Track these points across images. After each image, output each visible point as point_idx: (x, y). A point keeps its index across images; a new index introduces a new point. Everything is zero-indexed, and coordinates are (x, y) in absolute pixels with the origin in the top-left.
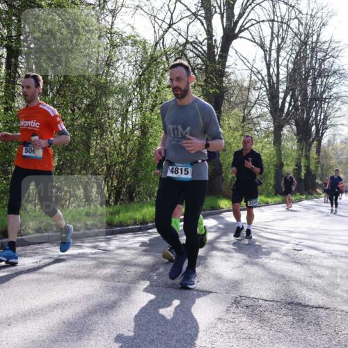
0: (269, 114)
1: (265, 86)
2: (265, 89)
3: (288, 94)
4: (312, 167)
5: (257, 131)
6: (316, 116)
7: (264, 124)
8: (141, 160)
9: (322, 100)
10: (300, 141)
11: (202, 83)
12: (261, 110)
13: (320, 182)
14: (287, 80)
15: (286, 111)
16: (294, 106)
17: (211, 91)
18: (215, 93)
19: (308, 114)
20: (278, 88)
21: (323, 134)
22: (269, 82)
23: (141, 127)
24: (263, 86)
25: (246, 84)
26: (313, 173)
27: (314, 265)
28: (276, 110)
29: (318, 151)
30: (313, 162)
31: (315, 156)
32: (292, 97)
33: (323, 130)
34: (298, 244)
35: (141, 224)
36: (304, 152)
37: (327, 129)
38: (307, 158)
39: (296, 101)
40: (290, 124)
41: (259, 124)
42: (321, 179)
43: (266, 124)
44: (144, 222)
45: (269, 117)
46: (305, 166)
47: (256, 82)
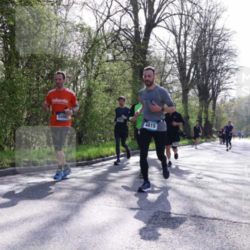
0: (179, 81)
1: (176, 61)
2: (176, 63)
3: (193, 67)
4: (210, 119)
5: (170, 93)
6: (213, 83)
7: (175, 88)
8: (87, 114)
9: (216, 71)
10: (201, 100)
11: (131, 59)
12: (173, 78)
13: (215, 130)
14: (192, 57)
15: (191, 79)
16: (197, 75)
17: (138, 64)
18: (140, 66)
19: (207, 81)
20: (185, 62)
21: (217, 95)
22: (179, 58)
23: (87, 90)
24: (174, 61)
26: (210, 123)
27: (211, 189)
28: (184, 78)
29: (214, 108)
30: (210, 115)
31: (212, 111)
32: (195, 69)
33: (217, 92)
34: (199, 174)
35: (87, 160)
36: (204, 108)
37: (220, 91)
38: (206, 112)
39: (198, 72)
40: (194, 88)
41: (172, 88)
42: (216, 128)
43: (177, 88)
44: (89, 159)
45: (179, 83)
46: (205, 118)
47: (170, 58)
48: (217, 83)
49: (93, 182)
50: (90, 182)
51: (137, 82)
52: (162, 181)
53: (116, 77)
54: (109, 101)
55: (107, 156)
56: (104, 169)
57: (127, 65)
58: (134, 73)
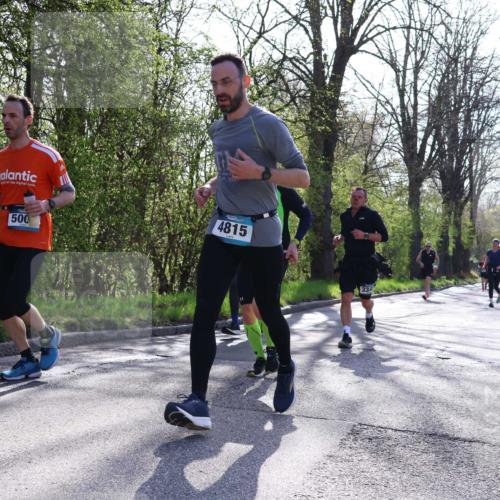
0: (402, 162)
1: (397, 121)
2: (396, 126)
3: (430, 133)
4: (464, 239)
5: (386, 187)
6: (471, 165)
7: (395, 177)
9: (479, 142)
10: (446, 201)
11: (307, 118)
12: (391, 156)
13: (475, 261)
14: (429, 113)
15: (426, 157)
16: (438, 151)
17: (319, 129)
18: (324, 131)
19: (459, 163)
20: (415, 124)
21: (480, 191)
22: (403, 115)
24: (393, 121)
25: (369, 119)
26: (465, 247)
27: (468, 380)
28: (412, 156)
29: (472, 217)
30: (465, 231)
31: (469, 223)
32: (435, 138)
33: (480, 185)
34: (443, 350)
36: (452, 217)
37: (486, 183)
38: (458, 225)
39: (441, 143)
40: (432, 177)
41: (387, 176)
42: (477, 257)
43: (398, 177)
45: (402, 166)
46: (454, 237)
47: (384, 116)
48: (479, 167)
51: (318, 163)
57: (299, 131)
58: (311, 146)
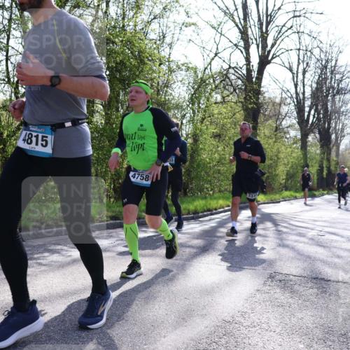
1: (294, 102)
2: (293, 104)
3: (312, 108)
4: (332, 168)
5: (287, 139)
6: (336, 126)
7: (293, 133)
8: (193, 163)
9: (340, 113)
10: (322, 146)
11: (243, 100)
12: (291, 121)
14: (312, 97)
15: (310, 122)
16: (317, 118)
17: (250, 106)
18: (252, 108)
19: (329, 125)
20: (304, 103)
21: (341, 141)
22: (297, 98)
23: (193, 136)
24: (291, 102)
25: (278, 100)
26: (333, 172)
27: (335, 247)
28: (302, 121)
29: (337, 155)
30: (333, 163)
31: (335, 159)
32: (316, 111)
33: (341, 137)
34: (321, 231)
35: (193, 214)
36: (325, 155)
37: (344, 136)
38: (328, 160)
39: (319, 114)
40: (314, 133)
41: (288, 133)
43: (295, 133)
44: (196, 212)
45: (297, 126)
46: (326, 167)
47: (286, 99)
48: (340, 127)
49: (201, 239)
50: (197, 238)
52: (278, 238)
53: (225, 120)
54: (218, 147)
55: (216, 209)
56: (213, 224)
57: (238, 108)
58: (245, 116)
